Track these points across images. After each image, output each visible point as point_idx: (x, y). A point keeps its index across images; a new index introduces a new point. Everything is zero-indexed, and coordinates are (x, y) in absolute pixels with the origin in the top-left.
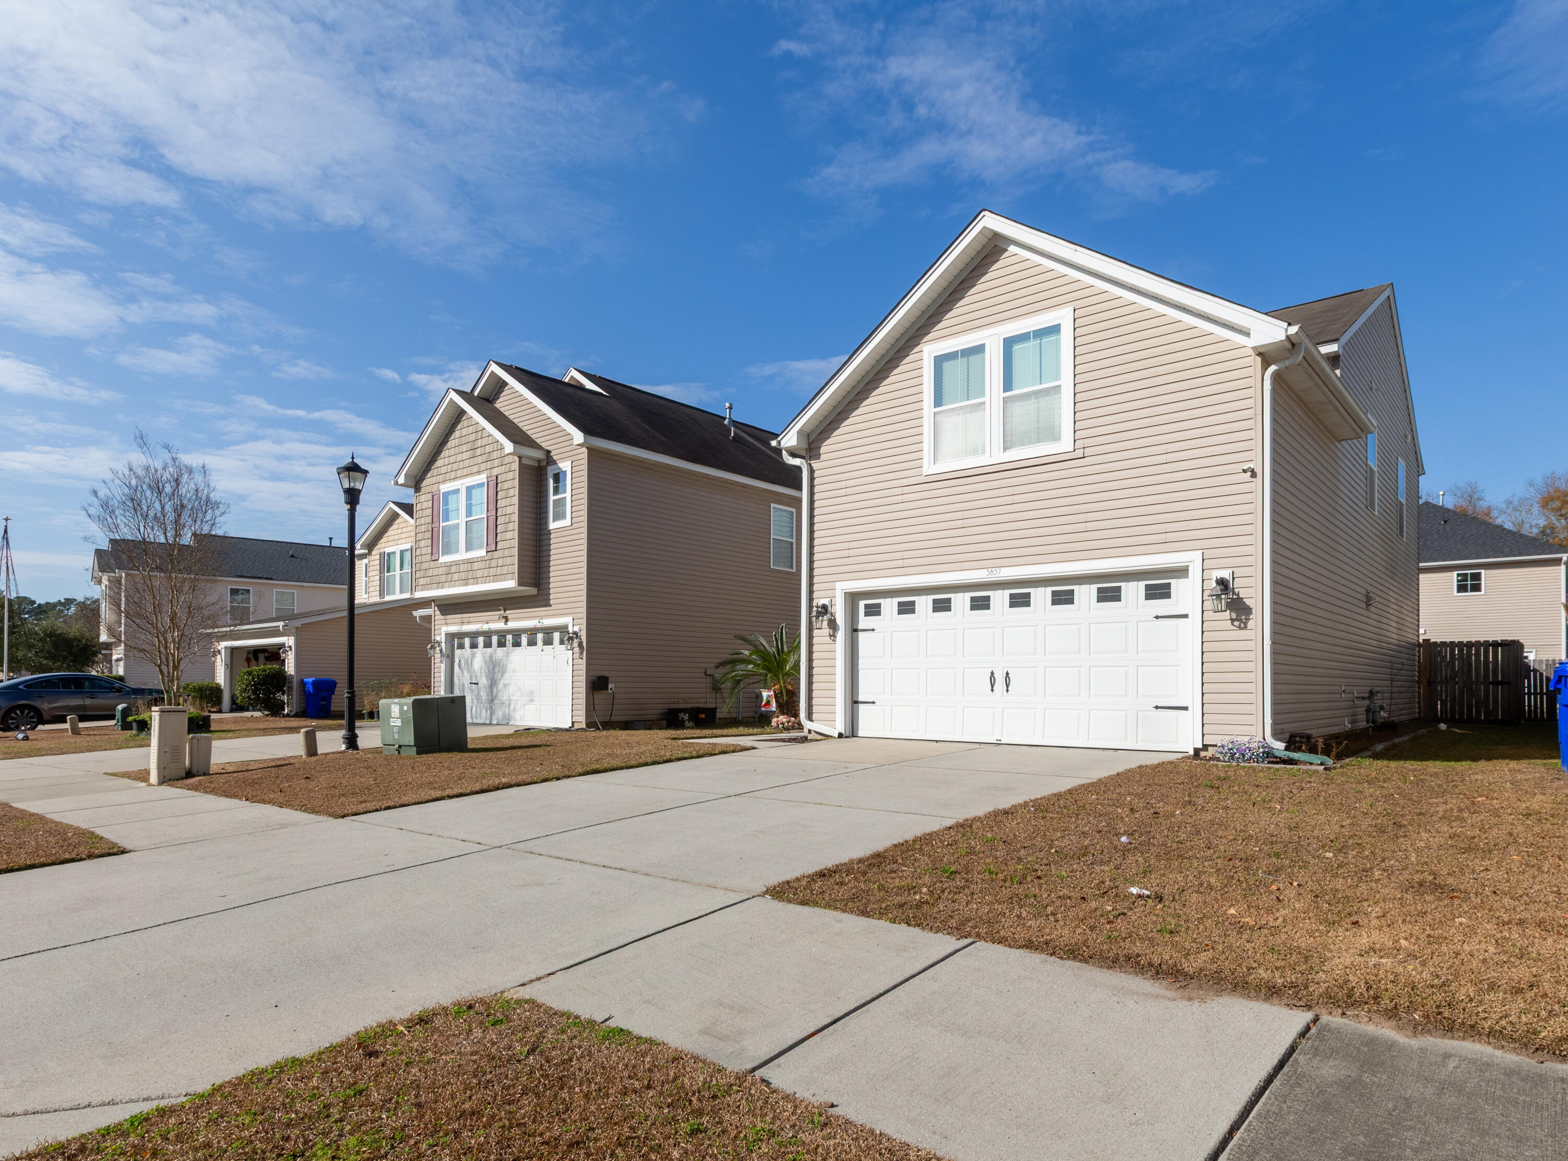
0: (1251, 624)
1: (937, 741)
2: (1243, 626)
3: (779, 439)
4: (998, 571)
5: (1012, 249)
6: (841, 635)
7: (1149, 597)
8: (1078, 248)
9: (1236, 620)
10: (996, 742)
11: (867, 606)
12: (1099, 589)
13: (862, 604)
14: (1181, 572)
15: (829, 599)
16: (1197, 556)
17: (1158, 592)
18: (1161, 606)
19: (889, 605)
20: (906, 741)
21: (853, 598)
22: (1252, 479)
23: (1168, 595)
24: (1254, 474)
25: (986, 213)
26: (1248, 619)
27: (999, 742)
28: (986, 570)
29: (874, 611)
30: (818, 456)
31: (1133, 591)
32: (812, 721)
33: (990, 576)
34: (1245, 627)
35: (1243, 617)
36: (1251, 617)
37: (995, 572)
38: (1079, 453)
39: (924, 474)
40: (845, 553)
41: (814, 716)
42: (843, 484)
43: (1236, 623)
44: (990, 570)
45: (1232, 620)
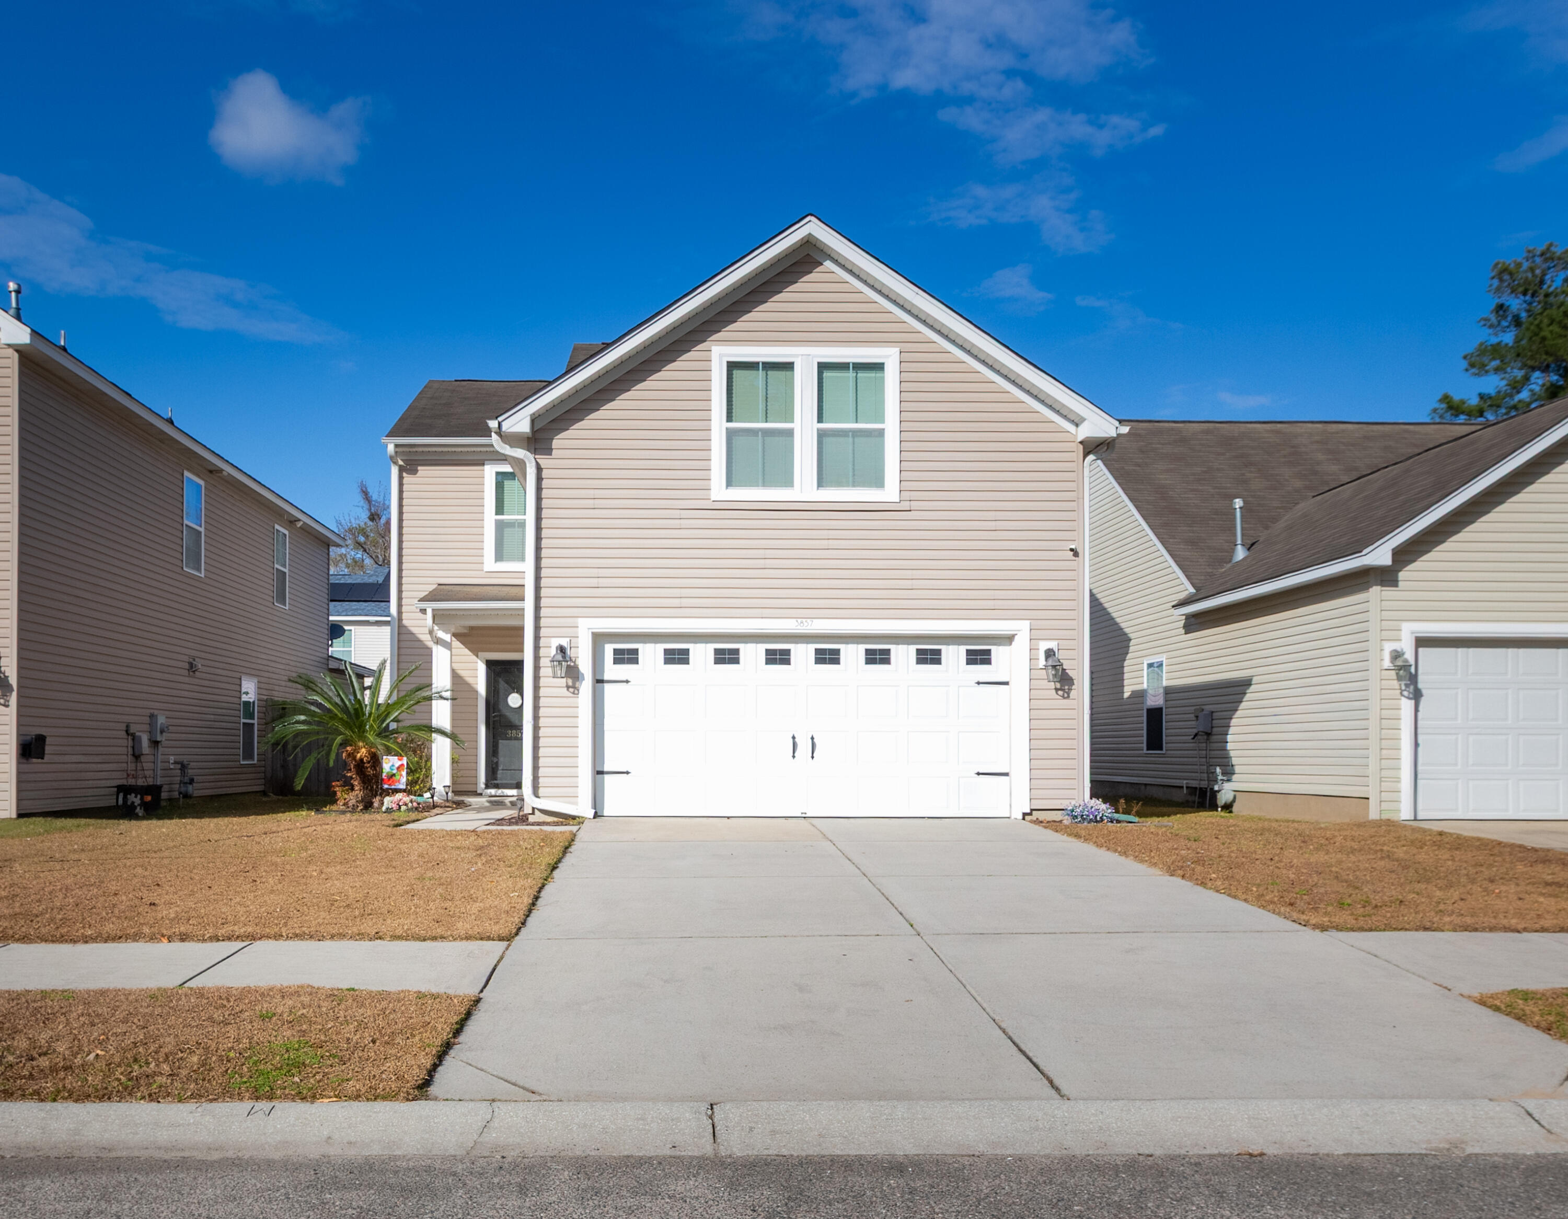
0: (1073, 694)
1: (728, 818)
2: (1067, 696)
3: (500, 419)
4: (810, 623)
5: (828, 264)
6: (586, 686)
7: (970, 662)
8: (920, 292)
9: (1060, 689)
10: (800, 815)
11: (616, 652)
12: (918, 650)
13: (609, 649)
14: (1008, 639)
15: (568, 639)
16: (1026, 624)
17: (979, 657)
18: (981, 672)
19: (651, 654)
20: (687, 819)
21: (599, 639)
22: (1074, 558)
23: (988, 662)
24: (1075, 553)
25: (812, 218)
26: (1070, 689)
27: (804, 815)
28: (795, 620)
29: (627, 657)
30: (548, 451)
31: (954, 655)
32: (538, 797)
33: (799, 627)
34: (1068, 697)
35: (1066, 687)
36: (1073, 687)
37: (806, 624)
38: (905, 506)
39: (713, 499)
40: (594, 582)
41: (541, 791)
42: (591, 493)
43: (1060, 693)
44: (799, 620)
45: (1057, 690)
